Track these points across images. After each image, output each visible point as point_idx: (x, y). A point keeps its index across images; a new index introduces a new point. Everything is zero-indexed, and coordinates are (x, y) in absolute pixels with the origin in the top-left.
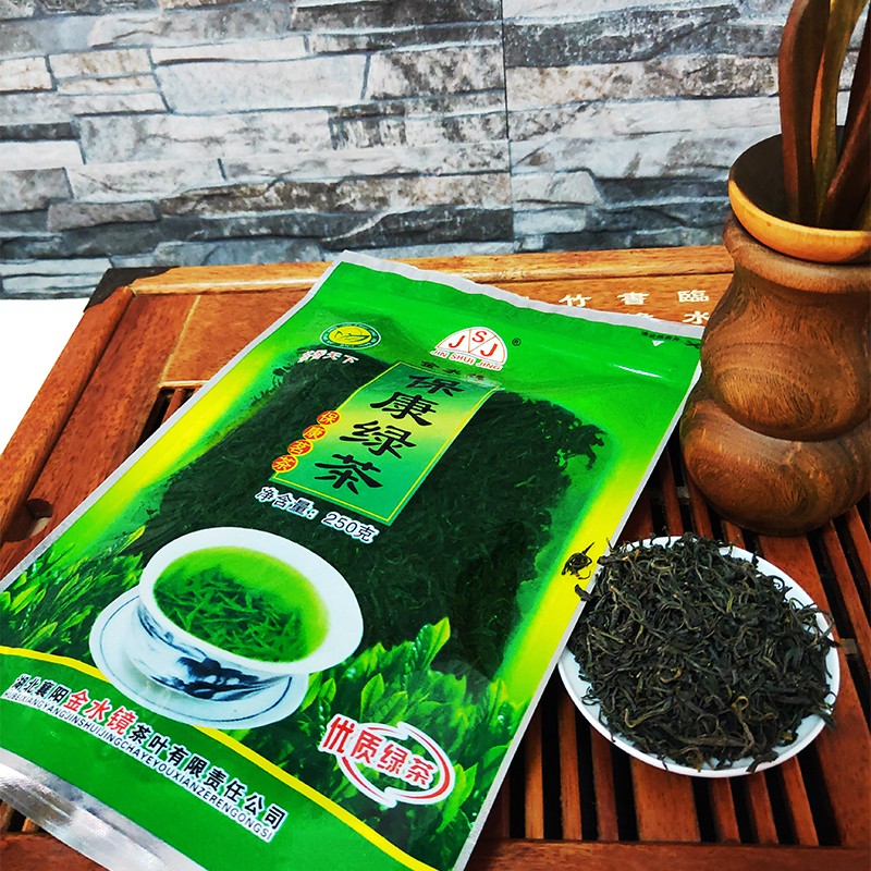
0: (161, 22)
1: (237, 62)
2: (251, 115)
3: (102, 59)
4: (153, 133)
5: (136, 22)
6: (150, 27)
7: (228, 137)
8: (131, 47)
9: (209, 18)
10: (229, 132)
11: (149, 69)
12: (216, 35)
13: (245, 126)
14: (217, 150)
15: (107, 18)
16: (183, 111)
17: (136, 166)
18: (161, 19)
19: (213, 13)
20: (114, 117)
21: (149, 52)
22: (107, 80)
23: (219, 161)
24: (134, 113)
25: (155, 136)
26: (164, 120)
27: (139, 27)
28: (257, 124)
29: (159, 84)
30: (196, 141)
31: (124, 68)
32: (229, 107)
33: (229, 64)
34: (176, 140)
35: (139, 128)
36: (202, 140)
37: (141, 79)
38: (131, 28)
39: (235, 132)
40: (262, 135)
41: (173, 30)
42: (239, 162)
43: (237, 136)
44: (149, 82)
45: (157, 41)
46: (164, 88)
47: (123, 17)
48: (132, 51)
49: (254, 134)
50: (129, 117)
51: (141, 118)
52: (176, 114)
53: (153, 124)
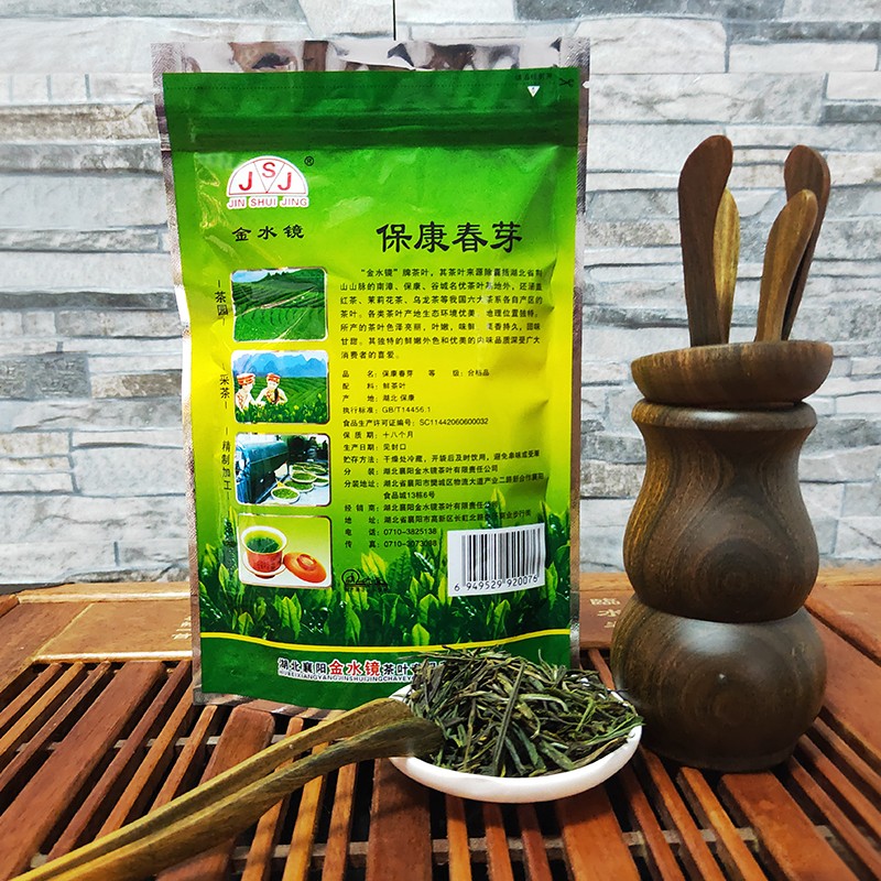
0: (89, 410)
1: (155, 447)
2: (158, 498)
3: (22, 440)
4: (54, 513)
5: (66, 408)
6: (78, 413)
7: (130, 520)
8: (53, 431)
9: (136, 409)
10: (132, 515)
11: (66, 452)
12: (140, 423)
13: (151, 509)
14: (116, 533)
15: (39, 404)
16: (89, 493)
17: (26, 547)
18: (90, 406)
19: (141, 404)
20: (17, 497)
21: (70, 436)
22: (21, 460)
23: (116, 544)
24: (39, 493)
25: (56, 516)
26: (68, 501)
27: (68, 413)
28: (162, 508)
29: (72, 466)
30: (95, 523)
31: (41, 450)
32: (137, 491)
33: (146, 449)
34: (76, 522)
35: (40, 508)
36: (102, 522)
37: (55, 460)
38: (60, 413)
39: (138, 515)
40: (164, 519)
41: (100, 416)
42: (135, 546)
43: (140, 519)
44: (63, 464)
45: (82, 426)
46: (76, 470)
47: (53, 403)
48: (53, 434)
49: (156, 518)
50: (34, 497)
51: (45, 498)
52: (82, 496)
53: (55, 505)
